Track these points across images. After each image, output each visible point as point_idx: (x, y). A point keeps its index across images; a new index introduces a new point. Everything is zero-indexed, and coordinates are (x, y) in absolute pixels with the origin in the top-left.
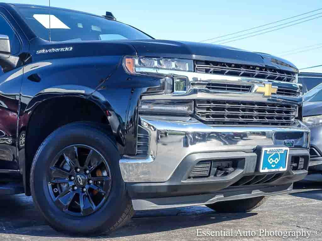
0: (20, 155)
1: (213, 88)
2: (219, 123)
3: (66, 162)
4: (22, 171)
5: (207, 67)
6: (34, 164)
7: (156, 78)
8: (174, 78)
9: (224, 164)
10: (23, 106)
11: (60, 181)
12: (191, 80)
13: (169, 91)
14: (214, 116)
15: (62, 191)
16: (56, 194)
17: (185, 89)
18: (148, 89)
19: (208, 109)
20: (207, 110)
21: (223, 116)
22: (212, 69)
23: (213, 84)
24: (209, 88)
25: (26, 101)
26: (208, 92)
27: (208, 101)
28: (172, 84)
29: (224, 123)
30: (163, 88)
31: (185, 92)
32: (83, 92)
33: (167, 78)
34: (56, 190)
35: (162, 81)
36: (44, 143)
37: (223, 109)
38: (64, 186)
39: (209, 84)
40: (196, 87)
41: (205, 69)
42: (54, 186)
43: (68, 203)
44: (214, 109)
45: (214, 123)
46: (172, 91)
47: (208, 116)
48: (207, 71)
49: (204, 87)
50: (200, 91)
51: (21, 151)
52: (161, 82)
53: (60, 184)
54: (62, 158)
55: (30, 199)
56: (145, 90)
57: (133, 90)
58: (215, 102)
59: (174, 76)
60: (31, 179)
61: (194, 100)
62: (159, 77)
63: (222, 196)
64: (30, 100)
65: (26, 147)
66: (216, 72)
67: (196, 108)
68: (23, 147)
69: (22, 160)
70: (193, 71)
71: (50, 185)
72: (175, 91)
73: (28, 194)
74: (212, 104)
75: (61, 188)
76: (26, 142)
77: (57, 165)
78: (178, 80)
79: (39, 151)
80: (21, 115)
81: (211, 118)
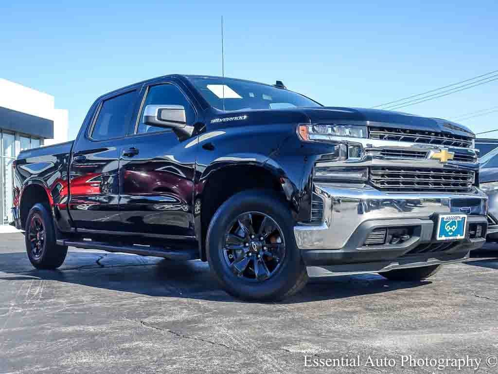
0: (196, 221)
1: (387, 154)
2: (394, 190)
3: (240, 228)
4: (197, 237)
5: (382, 133)
6: (209, 230)
7: (330, 145)
8: (348, 144)
9: (400, 231)
10: (198, 174)
11: (235, 247)
12: (365, 146)
13: (343, 158)
14: (388, 183)
15: (236, 257)
16: (231, 260)
17: (359, 156)
18: (322, 157)
19: (383, 176)
20: (382, 177)
21: (398, 183)
22: (386, 136)
23: (388, 151)
24: (384, 154)
25: (202, 170)
26: (381, 158)
27: (383, 168)
28: (346, 151)
29: (399, 190)
30: (337, 154)
31: (360, 158)
32: (254, 160)
33: (341, 145)
34: (231, 256)
35: (336, 148)
36: (219, 210)
37: (398, 176)
38: (239, 253)
39: (384, 151)
40: (371, 154)
41: (380, 135)
42: (229, 252)
43: (243, 269)
44: (389, 176)
45: (388, 189)
46: (346, 158)
47: (382, 183)
48: (381, 137)
49: (378, 154)
50: (375, 157)
51: (197, 218)
52: (335, 149)
53: (235, 250)
54: (236, 225)
55: (206, 264)
56: (319, 157)
57: (306, 157)
58: (390, 168)
59: (348, 143)
60: (207, 245)
61: (369, 167)
62: (333, 144)
63: (397, 264)
64: (205, 168)
65: (201, 214)
66: (390, 138)
67: (371, 175)
68: (198, 215)
69: (197, 227)
70: (367, 137)
71: (225, 251)
72: (349, 158)
73: (204, 260)
74: (387, 171)
75: (236, 254)
76: (202, 209)
77: (232, 232)
78: (351, 147)
79: (215, 218)
80: (196, 182)
81: (387, 185)
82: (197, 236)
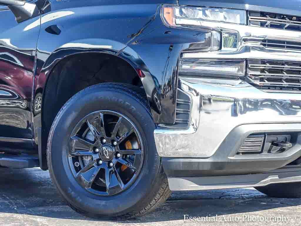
0: (36, 122)
1: (269, 45)
2: (275, 87)
3: (89, 130)
5: (263, 19)
6: (51, 132)
7: (200, 31)
8: (222, 32)
9: (281, 138)
10: (40, 63)
11: (81, 153)
12: (242, 35)
13: (216, 48)
14: (269, 80)
15: (84, 166)
16: (78, 169)
17: (235, 46)
18: (191, 45)
19: (263, 71)
20: (261, 73)
21: (280, 80)
22: (269, 23)
23: (269, 41)
24: (264, 45)
25: (44, 58)
26: (262, 50)
27: (263, 62)
28: (219, 40)
29: (281, 88)
30: (208, 43)
31: (235, 49)
32: (109, 47)
33: (214, 32)
34: (77, 164)
35: (207, 35)
36: (65, 108)
37: (281, 71)
38: (87, 160)
39: (264, 41)
40: (249, 44)
41: (260, 21)
42: (75, 159)
43: (92, 180)
44: (270, 71)
45: (269, 87)
46: (219, 48)
47: (262, 80)
48: (263, 25)
49: (258, 44)
50: (254, 48)
51: (36, 117)
52: (207, 37)
53: (82, 157)
54: (85, 126)
55: (46, 174)
56: (187, 46)
57: (172, 46)
58: (271, 62)
59: (222, 30)
60: (49, 151)
61: (246, 60)
62: (203, 30)
63: (276, 177)
64: (48, 56)
65: (42, 112)
66: (272, 26)
67: (248, 70)
68: (38, 113)
69: (37, 127)
70: (245, 23)
71: (70, 159)
72: (223, 48)
73: (45, 168)
74: (268, 65)
75: (83, 162)
76: (42, 107)
77: (79, 135)
78: (227, 35)
79: (58, 118)
80: (36, 74)
81: (267, 82)
82: (37, 139)
